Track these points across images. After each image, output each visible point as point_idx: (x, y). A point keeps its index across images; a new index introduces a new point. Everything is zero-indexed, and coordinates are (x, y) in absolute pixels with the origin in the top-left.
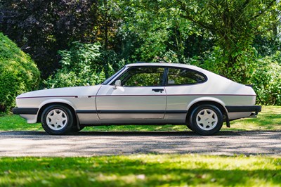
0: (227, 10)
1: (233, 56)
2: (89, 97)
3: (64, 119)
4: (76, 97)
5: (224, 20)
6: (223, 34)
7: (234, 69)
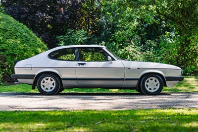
0: (184, 6)
1: (188, 39)
5: (182, 13)
6: (181, 23)
7: (189, 48)
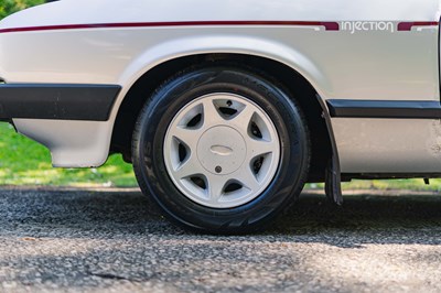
2: (404, 26)
3: (258, 147)
4: (332, 26)
